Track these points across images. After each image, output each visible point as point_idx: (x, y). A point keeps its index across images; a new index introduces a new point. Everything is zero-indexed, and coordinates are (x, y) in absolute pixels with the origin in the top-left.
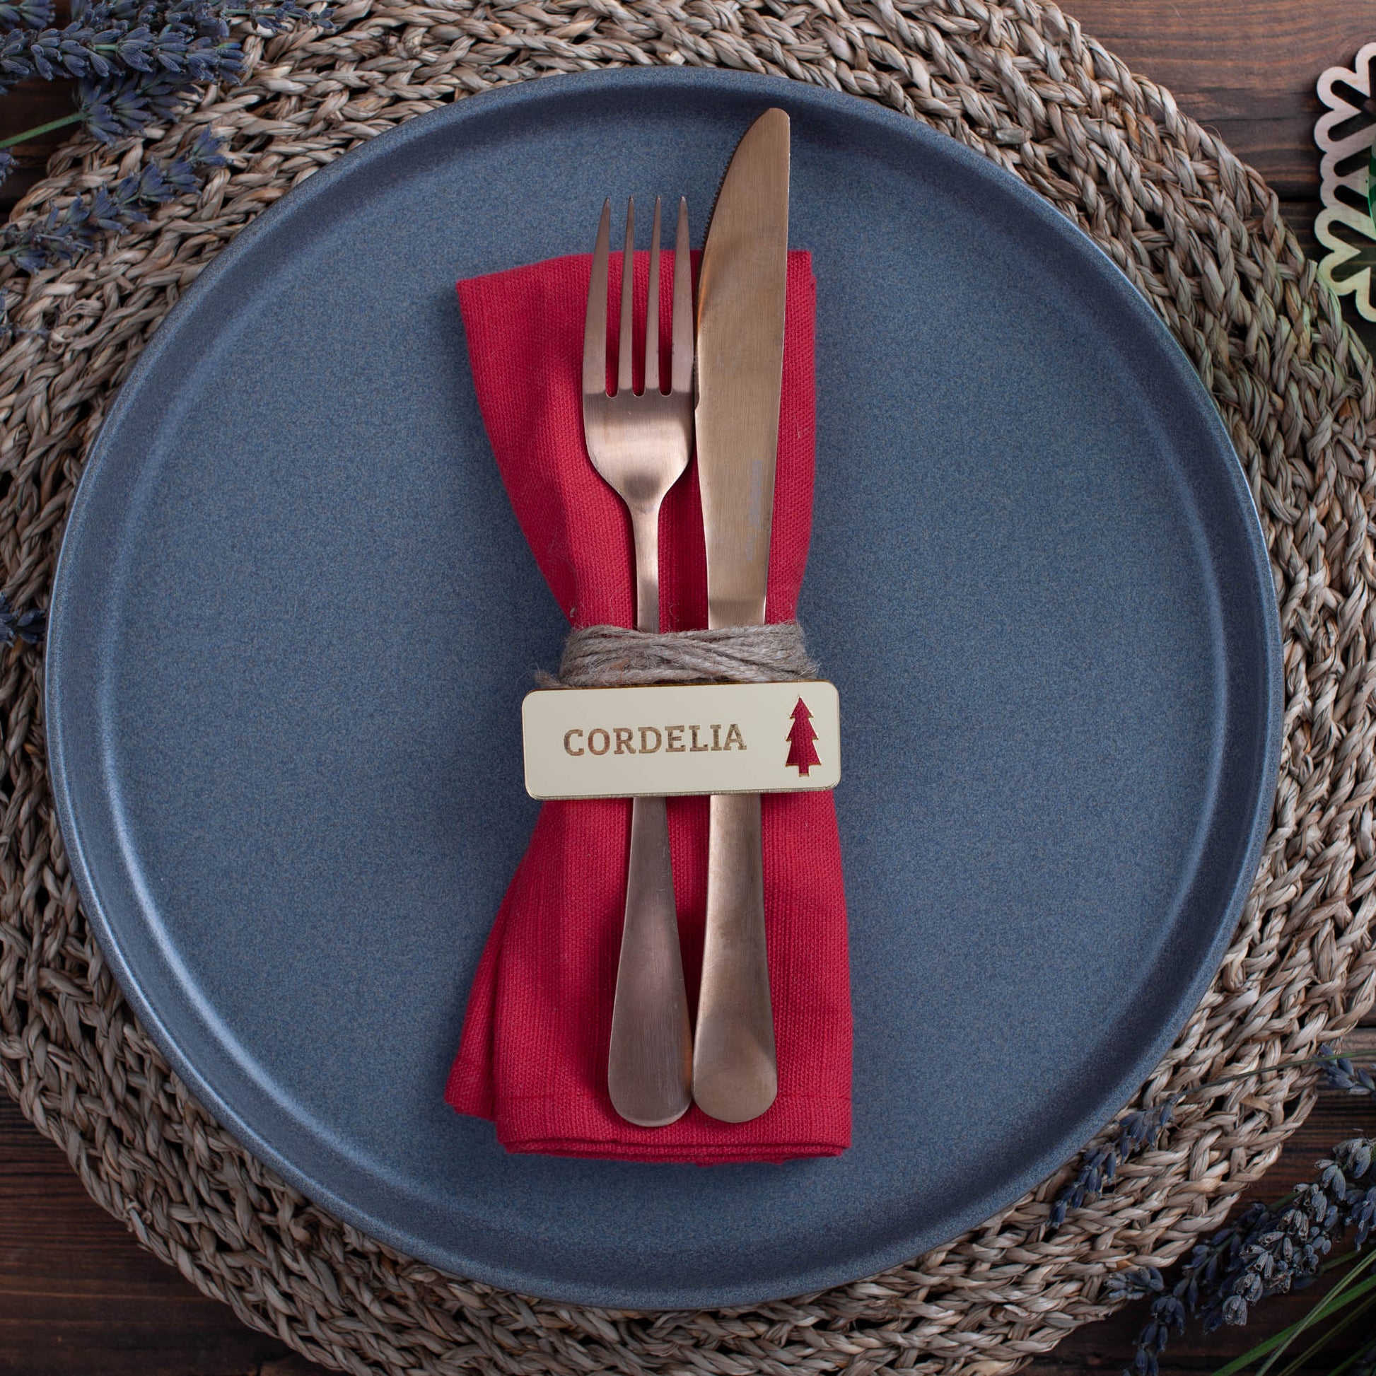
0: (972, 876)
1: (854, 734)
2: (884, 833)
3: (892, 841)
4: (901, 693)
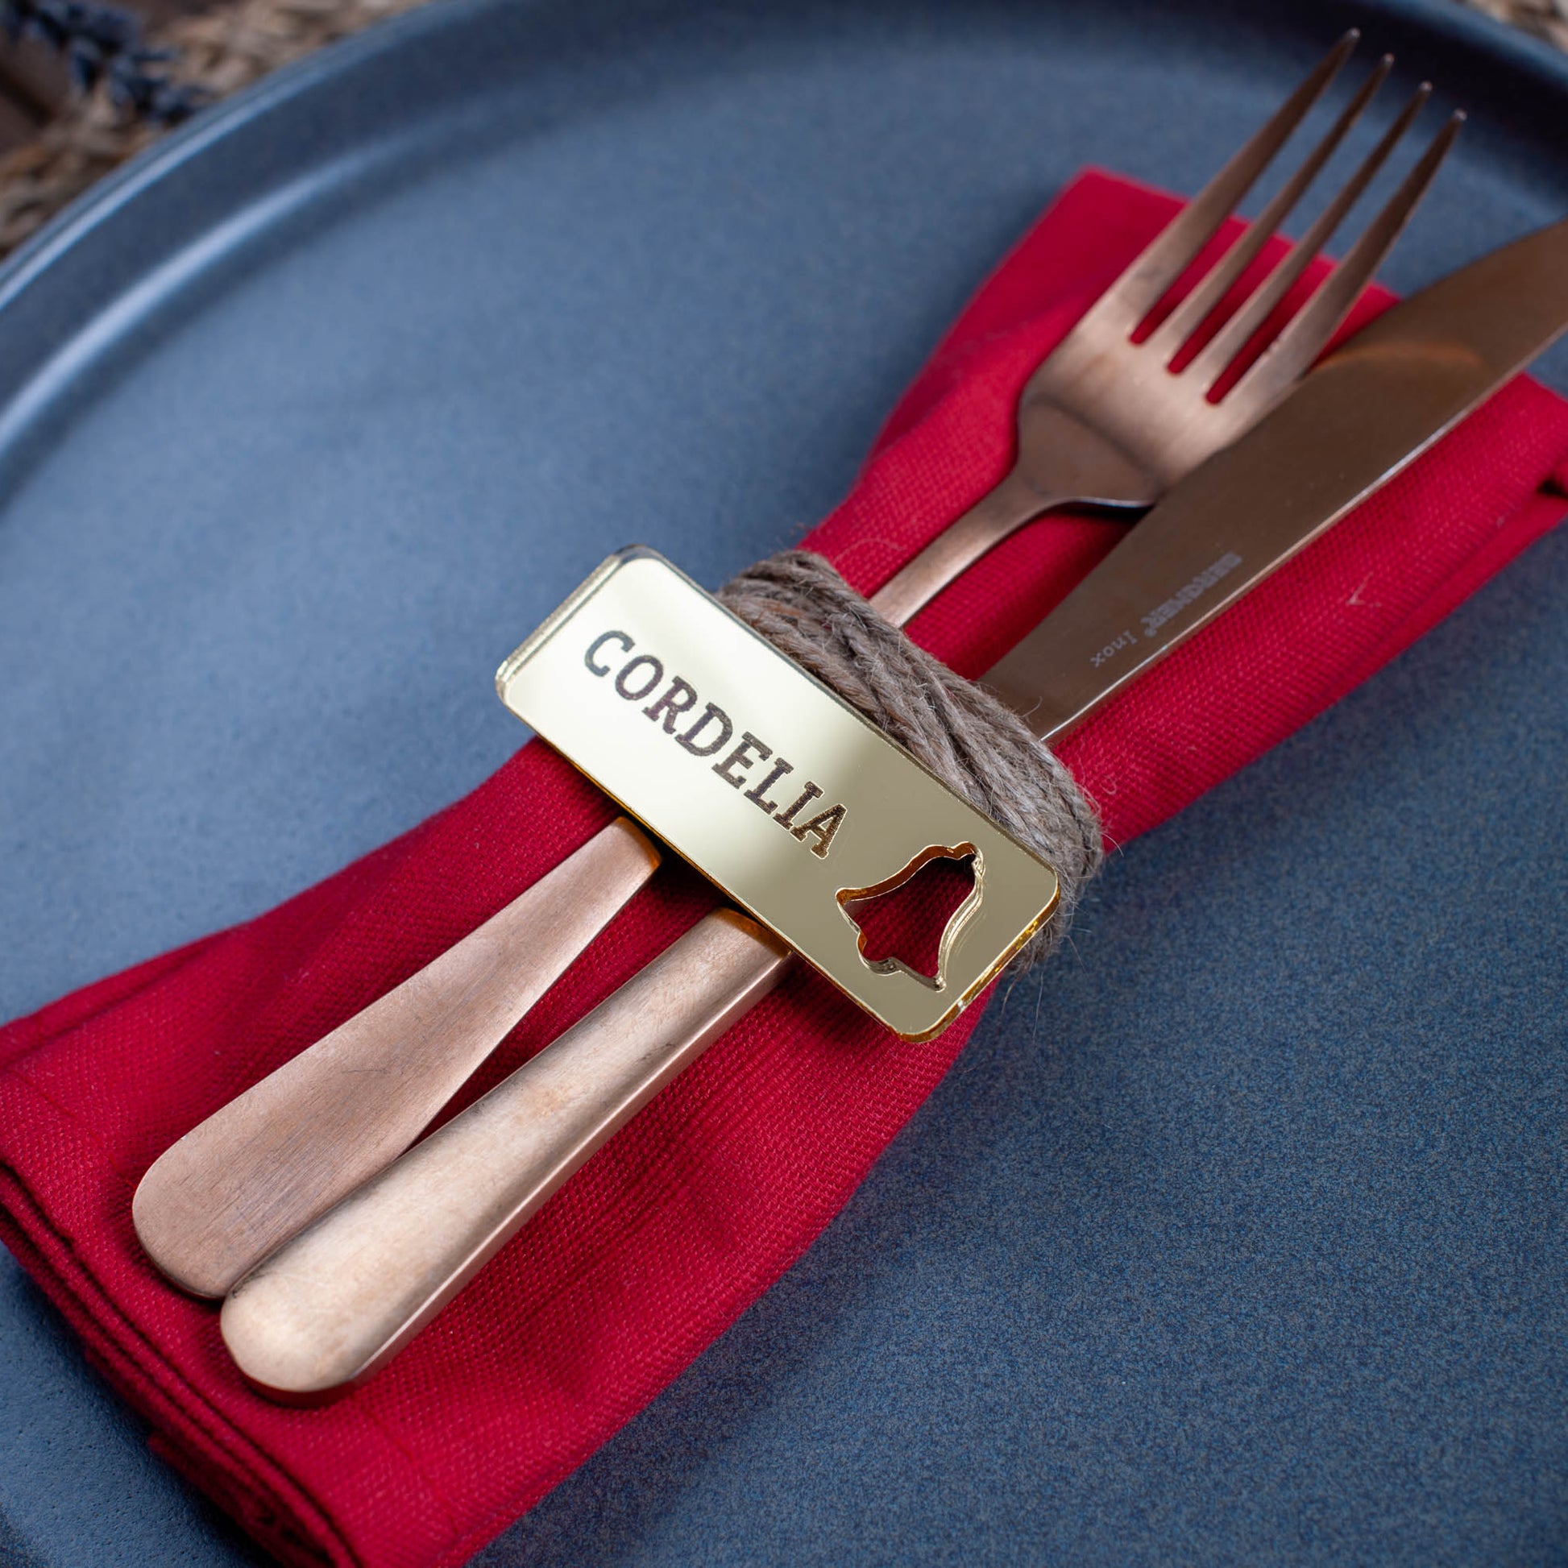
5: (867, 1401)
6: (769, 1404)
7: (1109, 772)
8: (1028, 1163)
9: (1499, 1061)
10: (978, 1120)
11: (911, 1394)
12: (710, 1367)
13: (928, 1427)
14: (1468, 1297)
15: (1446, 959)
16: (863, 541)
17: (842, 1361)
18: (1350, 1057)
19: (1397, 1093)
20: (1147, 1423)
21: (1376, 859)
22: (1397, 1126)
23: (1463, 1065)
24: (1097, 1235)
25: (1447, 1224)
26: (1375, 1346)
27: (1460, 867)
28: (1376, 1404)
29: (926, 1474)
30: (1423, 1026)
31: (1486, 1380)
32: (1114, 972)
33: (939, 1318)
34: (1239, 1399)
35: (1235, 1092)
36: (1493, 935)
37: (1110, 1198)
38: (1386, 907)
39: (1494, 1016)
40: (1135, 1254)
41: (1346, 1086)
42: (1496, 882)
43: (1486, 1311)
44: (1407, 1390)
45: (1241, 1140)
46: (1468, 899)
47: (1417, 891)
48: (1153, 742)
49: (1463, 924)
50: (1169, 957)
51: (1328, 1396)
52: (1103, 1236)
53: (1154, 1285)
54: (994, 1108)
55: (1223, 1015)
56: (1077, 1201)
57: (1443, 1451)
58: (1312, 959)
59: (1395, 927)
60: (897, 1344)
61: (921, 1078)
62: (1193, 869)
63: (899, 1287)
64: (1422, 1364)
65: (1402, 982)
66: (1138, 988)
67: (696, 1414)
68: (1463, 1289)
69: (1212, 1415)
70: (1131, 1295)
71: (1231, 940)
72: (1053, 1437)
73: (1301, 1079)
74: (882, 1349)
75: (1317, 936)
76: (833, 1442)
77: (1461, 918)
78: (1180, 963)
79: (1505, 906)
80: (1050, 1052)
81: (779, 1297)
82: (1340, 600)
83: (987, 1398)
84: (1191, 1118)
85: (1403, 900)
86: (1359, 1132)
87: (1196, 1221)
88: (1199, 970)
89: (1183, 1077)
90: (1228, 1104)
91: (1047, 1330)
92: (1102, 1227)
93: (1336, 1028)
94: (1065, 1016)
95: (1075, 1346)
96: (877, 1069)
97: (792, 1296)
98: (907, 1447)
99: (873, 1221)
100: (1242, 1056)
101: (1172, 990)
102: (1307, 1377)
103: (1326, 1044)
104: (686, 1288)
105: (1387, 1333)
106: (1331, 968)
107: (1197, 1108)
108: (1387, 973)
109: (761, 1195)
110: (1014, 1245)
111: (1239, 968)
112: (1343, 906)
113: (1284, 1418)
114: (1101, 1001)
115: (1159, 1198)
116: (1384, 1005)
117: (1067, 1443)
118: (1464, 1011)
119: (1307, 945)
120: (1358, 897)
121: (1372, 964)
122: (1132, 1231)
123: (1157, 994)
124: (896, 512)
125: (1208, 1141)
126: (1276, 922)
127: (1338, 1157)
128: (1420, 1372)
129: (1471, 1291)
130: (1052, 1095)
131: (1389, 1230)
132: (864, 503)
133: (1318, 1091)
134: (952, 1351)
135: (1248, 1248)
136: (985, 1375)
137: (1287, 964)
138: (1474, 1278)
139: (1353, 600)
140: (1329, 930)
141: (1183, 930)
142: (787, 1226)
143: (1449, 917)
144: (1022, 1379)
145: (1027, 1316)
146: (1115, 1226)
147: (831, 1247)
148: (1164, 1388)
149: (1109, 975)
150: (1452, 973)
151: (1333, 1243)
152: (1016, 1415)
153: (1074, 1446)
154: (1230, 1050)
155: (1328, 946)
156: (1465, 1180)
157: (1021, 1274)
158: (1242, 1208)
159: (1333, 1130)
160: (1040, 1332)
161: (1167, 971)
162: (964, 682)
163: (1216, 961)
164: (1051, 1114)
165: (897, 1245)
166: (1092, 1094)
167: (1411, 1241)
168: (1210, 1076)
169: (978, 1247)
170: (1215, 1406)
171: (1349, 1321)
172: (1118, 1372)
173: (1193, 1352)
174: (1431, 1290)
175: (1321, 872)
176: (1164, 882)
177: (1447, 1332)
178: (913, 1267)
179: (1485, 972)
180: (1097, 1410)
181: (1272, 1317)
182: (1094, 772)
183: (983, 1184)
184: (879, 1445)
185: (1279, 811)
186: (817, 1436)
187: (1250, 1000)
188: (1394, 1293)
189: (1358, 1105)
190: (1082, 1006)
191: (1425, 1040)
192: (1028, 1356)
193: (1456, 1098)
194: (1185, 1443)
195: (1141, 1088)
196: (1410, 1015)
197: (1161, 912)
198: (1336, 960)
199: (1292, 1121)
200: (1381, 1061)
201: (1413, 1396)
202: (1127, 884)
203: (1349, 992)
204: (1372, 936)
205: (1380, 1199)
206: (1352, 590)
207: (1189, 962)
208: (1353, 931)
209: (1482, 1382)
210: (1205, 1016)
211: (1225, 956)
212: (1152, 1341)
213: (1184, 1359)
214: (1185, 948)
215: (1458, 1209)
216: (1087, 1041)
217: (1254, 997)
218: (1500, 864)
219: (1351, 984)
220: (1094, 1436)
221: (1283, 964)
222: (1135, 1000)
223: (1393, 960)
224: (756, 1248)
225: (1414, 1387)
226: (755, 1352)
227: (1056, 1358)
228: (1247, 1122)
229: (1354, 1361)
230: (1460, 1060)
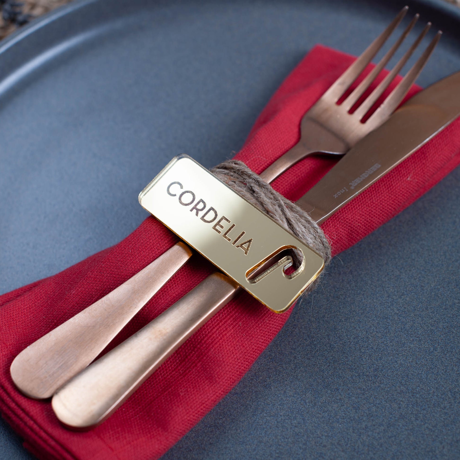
0: (305, 449)
1: (313, 337)
2: (282, 392)
3: (282, 399)
4: (354, 339)
5: (257, 431)
6: (225, 433)
7: (334, 231)
8: (307, 355)
9: (456, 323)
10: (290, 341)
11: (271, 429)
12: (205, 420)
13: (277, 440)
14: (449, 398)
15: (437, 291)
16: (254, 157)
17: (248, 419)
18: (408, 322)
19: (424, 333)
20: (348, 439)
21: (414, 260)
22: (424, 344)
23: (444, 324)
24: (330, 378)
25: (442, 375)
26: (420, 414)
27: (440, 262)
28: (421, 432)
29: (277, 455)
30: (431, 312)
31: (457, 424)
32: (332, 295)
33: (279, 405)
34: (377, 431)
35: (372, 333)
36: (452, 284)
37: (333, 367)
38: (418, 275)
39: (453, 309)
40: (342, 384)
41: (407, 331)
42: (452, 267)
43: (455, 402)
44: (431, 428)
45: (375, 348)
46: (443, 272)
47: (427, 270)
48: (347, 222)
49: (442, 280)
50: (349, 290)
51: (406, 430)
52: (332, 379)
53: (348, 394)
54: (295, 338)
55: (367, 308)
56: (323, 367)
57: (444, 447)
58: (395, 291)
59: (421, 281)
60: (266, 413)
61: (275, 328)
62: (356, 262)
63: (266, 395)
64: (436, 419)
65: (424, 298)
66: (340, 300)
67: (201, 436)
68: (448, 395)
69: (369, 436)
70: (341, 397)
71: (369, 285)
72: (318, 443)
73: (393, 329)
74: (261, 415)
75: (396, 284)
76: (246, 445)
77: (441, 278)
78: (353, 292)
79: (455, 275)
80: (312, 320)
81: (227, 398)
82: (405, 179)
83: (296, 431)
84: (358, 341)
85: (423, 273)
86: (412, 346)
87: (361, 374)
88: (359, 294)
89: (355, 328)
90: (370, 337)
91: (315, 409)
92: (331, 376)
93: (403, 313)
94: (316, 308)
95: (324, 414)
96: (262, 325)
97: (231, 398)
98: (270, 446)
99: (257, 374)
100: (374, 321)
101: (351, 300)
102: (399, 424)
103: (400, 318)
104: (200, 395)
105: (424, 409)
106: (401, 294)
107: (360, 338)
108: (419, 295)
109: (225, 365)
110: (303, 381)
111: (372, 294)
112: (404, 274)
113: (392, 437)
114: (328, 304)
115: (349, 367)
116: (418, 306)
117: (322, 445)
118: (444, 307)
119: (393, 287)
120: (408, 271)
121: (414, 293)
122: (341, 377)
123: (346, 302)
124: (265, 149)
125: (364, 349)
126: (383, 279)
127: (406, 354)
128: (435, 422)
129: (450, 396)
130: (313, 334)
131: (423, 377)
132: (254, 145)
133: (398, 333)
134: (284, 416)
135: (378, 382)
136: (295, 423)
137: (387, 292)
138: (451, 392)
139: (409, 179)
140: (400, 282)
141: (353, 282)
142: (233, 376)
143: (438, 278)
144: (307, 424)
145: (308, 404)
146: (335, 375)
147: (243, 382)
148: (353, 427)
149: (330, 295)
150: (439, 296)
151: (405, 381)
152: (306, 436)
153: (325, 446)
154: (370, 320)
155: (400, 287)
156: (447, 361)
157: (306, 391)
158: (376, 370)
159: (404, 345)
160: (312, 409)
161: (349, 294)
162: (289, 201)
163: (364, 291)
164: (313, 340)
165: (265, 382)
166: (326, 333)
167: (430, 380)
168: (364, 328)
169: (291, 382)
170: (370, 433)
171: (411, 405)
172: (338, 422)
173: (362, 416)
174: (437, 396)
175: (396, 263)
176: (347, 266)
177: (443, 409)
178: (271, 389)
179: (450, 295)
180: (332, 434)
181: (387, 404)
182: (329, 231)
183: (292, 362)
184: (261, 446)
185: (382, 244)
186: (241, 443)
187: (376, 304)
188: (425, 397)
189: (411, 337)
190: (322, 305)
191: (432, 317)
192: (309, 417)
193: (443, 335)
194: (360, 445)
195: (342, 331)
196: (427, 309)
197: (346, 276)
198: (402, 291)
199: (391, 342)
200: (418, 323)
201: (433, 430)
202: (335, 267)
203: (407, 302)
204: (414, 284)
205: (420, 367)
206: (408, 175)
207: (356, 292)
208: (407, 282)
209: (455, 425)
210: (362, 309)
211: (367, 290)
212: (349, 412)
213: (359, 418)
214: (354, 287)
215: (445, 370)
216: (324, 316)
217: (377, 303)
218: (453, 262)
219: (408, 299)
220: (331, 443)
221: (386, 292)
222: (339, 304)
223: (420, 291)
224: (223, 382)
225: (433, 427)
226: (220, 416)
227: (318, 418)
228: (376, 342)
229: (414, 419)
230: (443, 323)
